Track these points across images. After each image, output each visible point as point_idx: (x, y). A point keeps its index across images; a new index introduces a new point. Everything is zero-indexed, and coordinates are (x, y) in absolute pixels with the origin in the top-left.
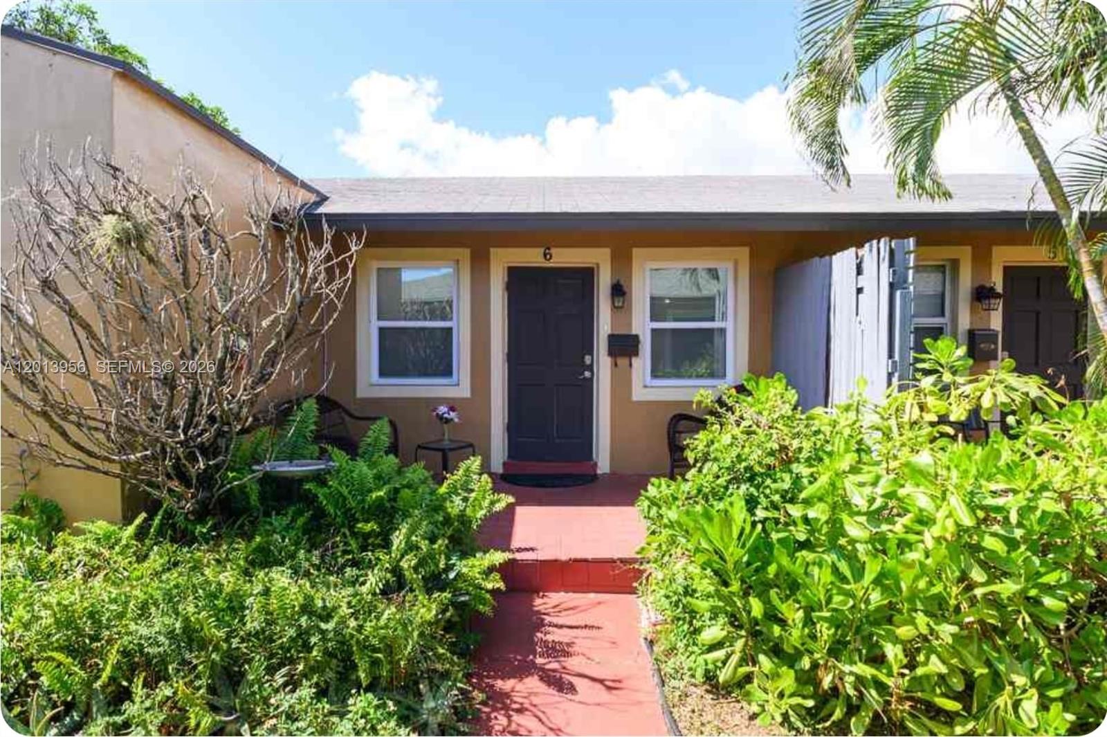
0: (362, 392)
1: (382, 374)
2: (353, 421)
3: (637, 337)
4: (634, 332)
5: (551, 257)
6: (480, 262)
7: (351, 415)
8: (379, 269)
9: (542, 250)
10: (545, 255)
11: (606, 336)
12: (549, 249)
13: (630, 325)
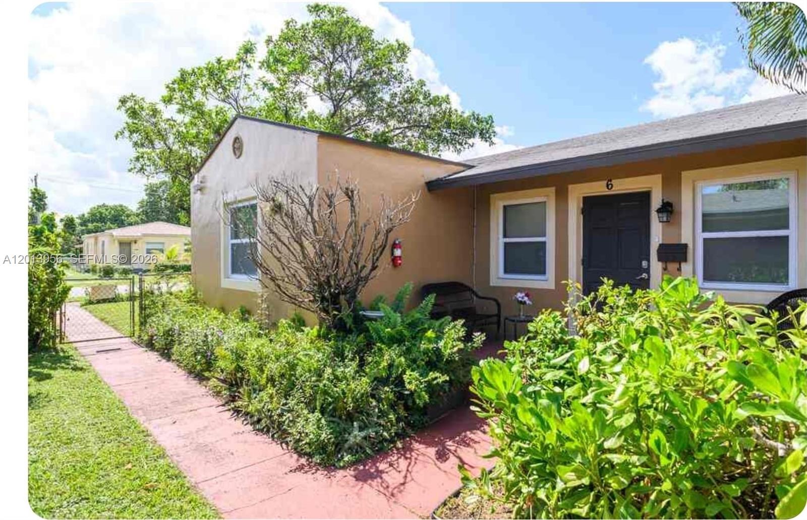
0: (494, 282)
1: (506, 272)
2: (478, 300)
3: (685, 246)
4: (683, 242)
5: (612, 188)
6: (562, 196)
7: (477, 296)
8: (505, 207)
9: (606, 182)
10: (608, 186)
11: (658, 245)
12: (611, 181)
13: (680, 235)
